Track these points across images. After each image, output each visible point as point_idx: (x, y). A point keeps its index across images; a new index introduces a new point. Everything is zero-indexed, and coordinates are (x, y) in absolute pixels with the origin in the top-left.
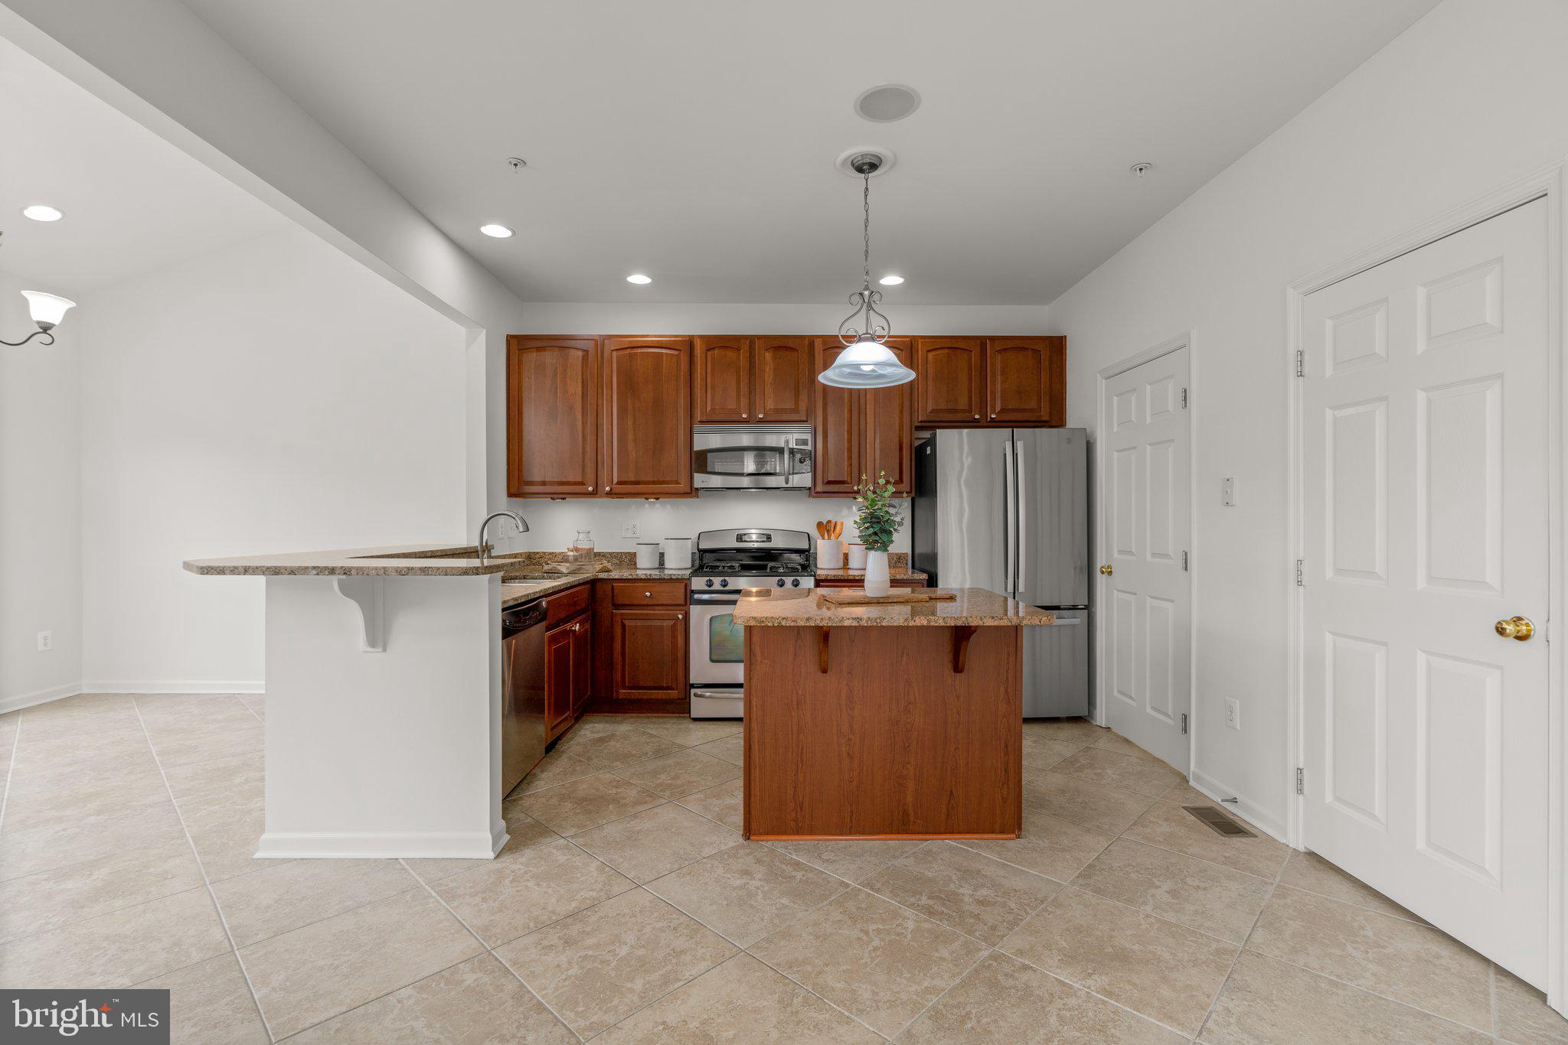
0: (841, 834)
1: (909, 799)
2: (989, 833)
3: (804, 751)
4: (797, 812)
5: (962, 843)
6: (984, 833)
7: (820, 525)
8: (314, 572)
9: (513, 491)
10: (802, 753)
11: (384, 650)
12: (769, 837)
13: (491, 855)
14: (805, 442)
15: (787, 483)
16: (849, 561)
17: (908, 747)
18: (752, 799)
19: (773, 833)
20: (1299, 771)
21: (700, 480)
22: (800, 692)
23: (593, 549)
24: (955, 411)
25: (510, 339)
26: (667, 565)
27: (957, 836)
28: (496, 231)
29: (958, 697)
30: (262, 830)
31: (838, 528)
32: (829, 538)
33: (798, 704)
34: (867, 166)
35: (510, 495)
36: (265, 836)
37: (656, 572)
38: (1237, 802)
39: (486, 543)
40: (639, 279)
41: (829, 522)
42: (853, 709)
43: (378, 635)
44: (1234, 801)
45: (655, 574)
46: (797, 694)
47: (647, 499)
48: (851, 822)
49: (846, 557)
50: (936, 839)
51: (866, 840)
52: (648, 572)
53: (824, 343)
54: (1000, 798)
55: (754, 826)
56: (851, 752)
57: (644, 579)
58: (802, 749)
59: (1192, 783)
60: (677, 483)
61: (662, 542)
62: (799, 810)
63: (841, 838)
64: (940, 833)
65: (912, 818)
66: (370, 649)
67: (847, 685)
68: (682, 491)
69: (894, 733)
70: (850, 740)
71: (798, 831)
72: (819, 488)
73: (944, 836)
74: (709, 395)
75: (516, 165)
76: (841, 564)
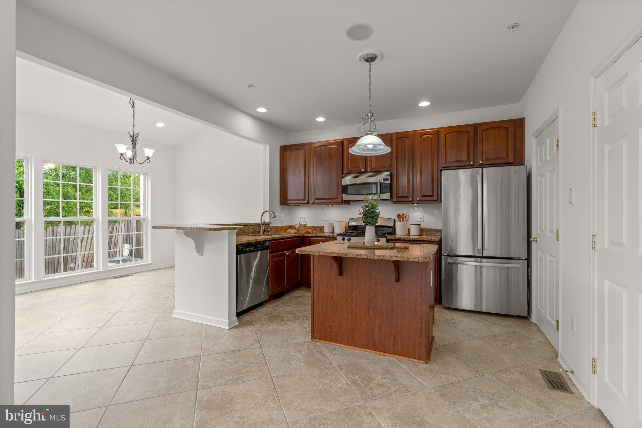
0: (348, 345)
1: (376, 336)
2: (413, 358)
3: (334, 308)
4: (331, 332)
5: (398, 360)
6: (410, 358)
7: (399, 216)
8: (175, 228)
9: (281, 203)
10: (333, 309)
11: (202, 255)
12: (320, 341)
13: (228, 328)
14: (387, 180)
15: (379, 197)
16: (411, 232)
17: (376, 312)
18: (314, 324)
19: (322, 339)
20: (593, 360)
21: (345, 197)
22: (332, 283)
23: (306, 224)
24: (460, 161)
25: (281, 147)
26: (335, 231)
27: (396, 356)
28: (262, 110)
29: (398, 293)
30: (174, 309)
31: (407, 217)
32: (403, 221)
33: (331, 288)
34: (371, 59)
35: (281, 204)
36: (175, 310)
37: (331, 234)
38: (573, 373)
39: (264, 221)
40: (321, 119)
41: (403, 214)
42: (352, 293)
43: (200, 250)
44: (572, 372)
45: (331, 235)
46: (331, 283)
47: (328, 205)
48: (352, 341)
49: (409, 230)
50: (387, 356)
51: (357, 350)
52: (329, 234)
53: (397, 136)
54: (418, 342)
55: (315, 335)
56: (352, 312)
57: (328, 237)
58: (333, 307)
59: (559, 359)
60: (337, 198)
61: (334, 222)
62: (332, 332)
63: (348, 347)
64: (389, 353)
65: (378, 344)
66: (198, 254)
67: (350, 282)
68: (339, 202)
69: (370, 305)
70: (351, 305)
71: (331, 340)
72: (395, 199)
73: (391, 355)
74: (349, 163)
75: (250, 87)
76: (407, 233)
